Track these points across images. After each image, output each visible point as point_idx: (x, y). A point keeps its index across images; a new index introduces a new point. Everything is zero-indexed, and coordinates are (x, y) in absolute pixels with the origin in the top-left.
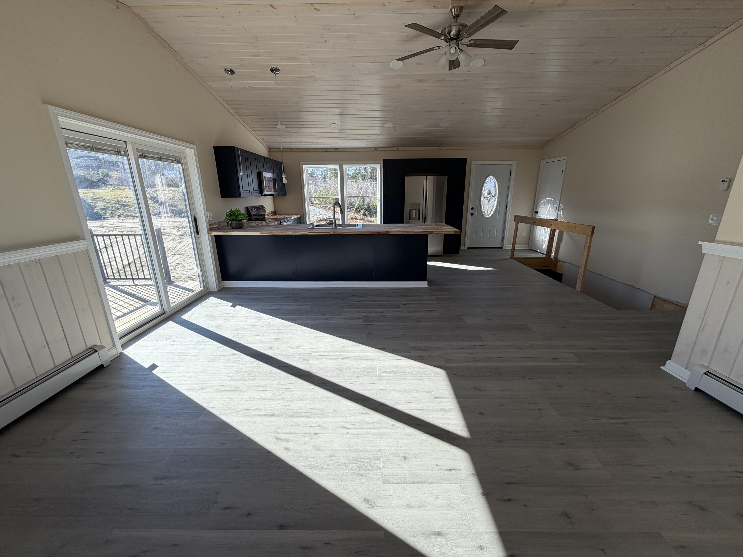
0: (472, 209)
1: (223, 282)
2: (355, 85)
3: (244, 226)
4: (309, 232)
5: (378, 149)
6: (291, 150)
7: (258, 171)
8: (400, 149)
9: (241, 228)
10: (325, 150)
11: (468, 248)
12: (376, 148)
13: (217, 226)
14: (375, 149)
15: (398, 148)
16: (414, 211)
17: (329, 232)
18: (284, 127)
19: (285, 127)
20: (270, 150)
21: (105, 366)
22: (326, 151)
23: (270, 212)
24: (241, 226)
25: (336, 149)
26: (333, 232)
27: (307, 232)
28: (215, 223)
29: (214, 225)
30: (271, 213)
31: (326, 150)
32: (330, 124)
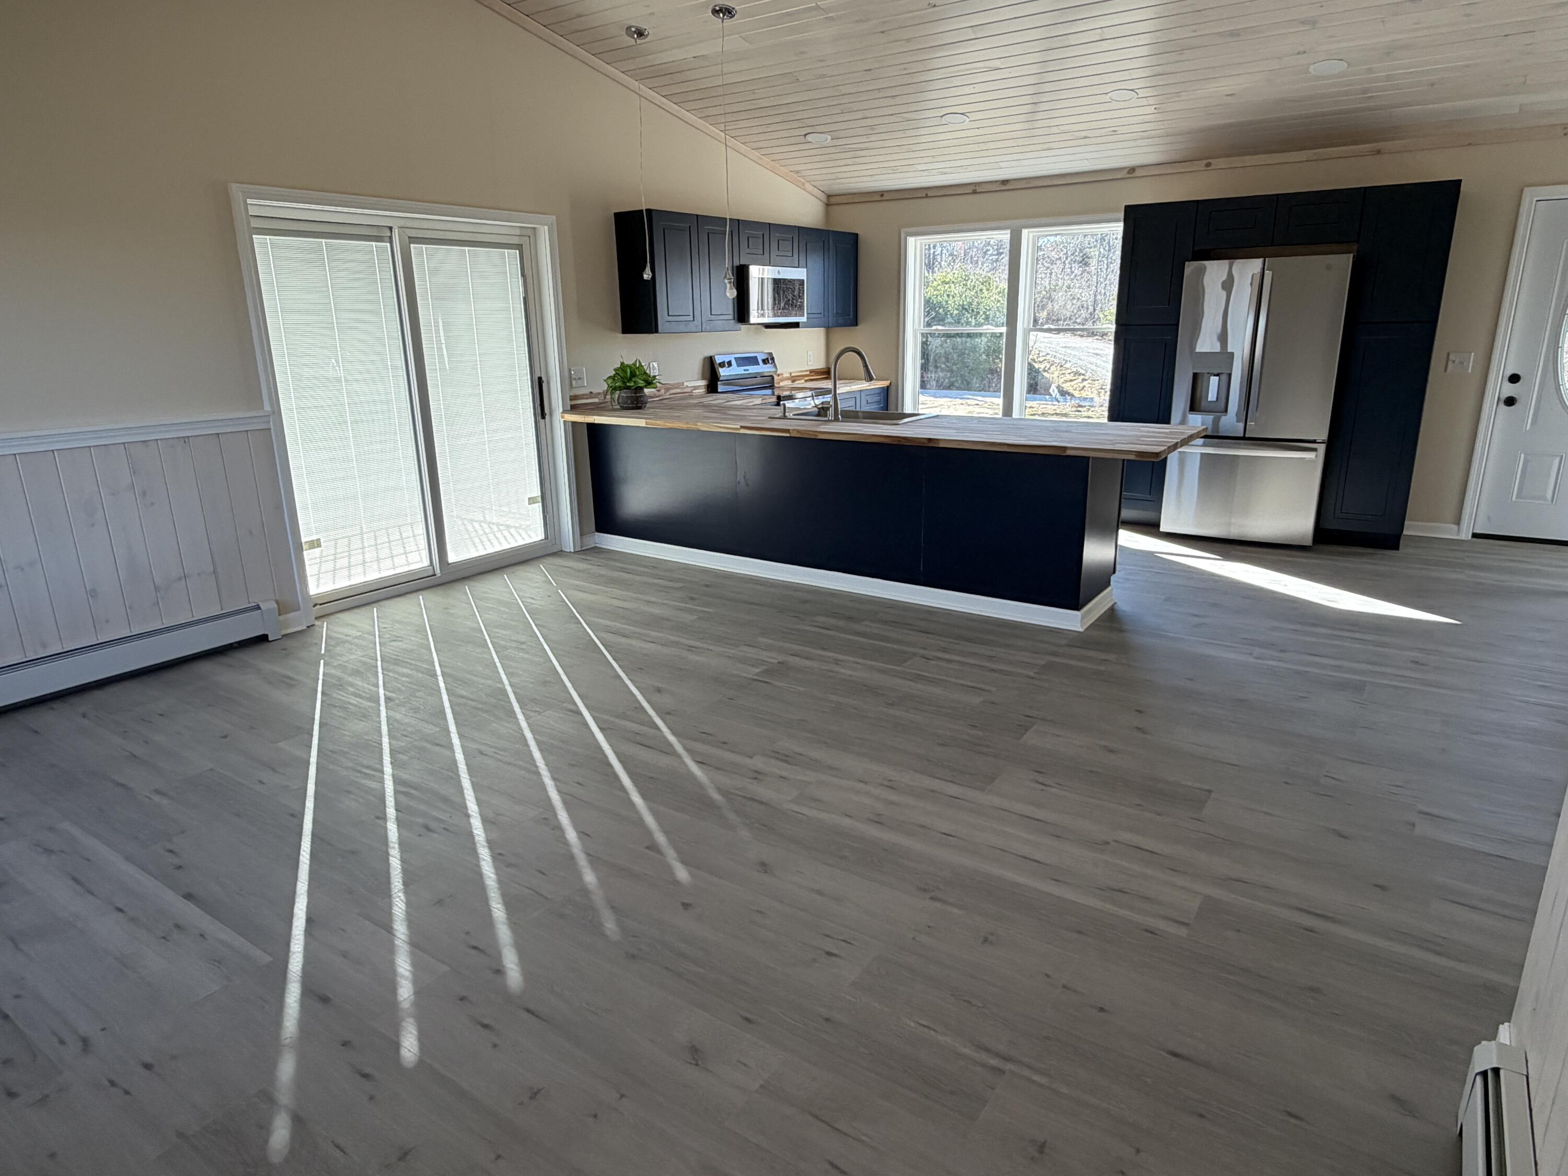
0: (1514, 379)
1: (597, 533)
2: (935, 6)
3: (646, 403)
4: (742, 427)
5: (1138, 173)
6: (882, 196)
7: (736, 263)
8: (1218, 163)
9: (640, 408)
10: (969, 190)
11: (1475, 535)
12: (1132, 170)
13: (596, 400)
14: (1129, 173)
15: (1210, 161)
16: (1214, 380)
17: (787, 431)
18: (829, 138)
19: (832, 139)
20: (831, 201)
21: (270, 639)
22: (975, 192)
23: (807, 371)
24: (637, 403)
25: (1005, 182)
26: (795, 432)
27: (739, 427)
28: (591, 393)
29: (587, 398)
30: (808, 373)
31: (975, 189)
32: (942, 116)
